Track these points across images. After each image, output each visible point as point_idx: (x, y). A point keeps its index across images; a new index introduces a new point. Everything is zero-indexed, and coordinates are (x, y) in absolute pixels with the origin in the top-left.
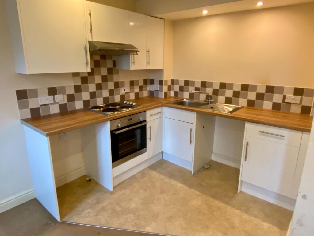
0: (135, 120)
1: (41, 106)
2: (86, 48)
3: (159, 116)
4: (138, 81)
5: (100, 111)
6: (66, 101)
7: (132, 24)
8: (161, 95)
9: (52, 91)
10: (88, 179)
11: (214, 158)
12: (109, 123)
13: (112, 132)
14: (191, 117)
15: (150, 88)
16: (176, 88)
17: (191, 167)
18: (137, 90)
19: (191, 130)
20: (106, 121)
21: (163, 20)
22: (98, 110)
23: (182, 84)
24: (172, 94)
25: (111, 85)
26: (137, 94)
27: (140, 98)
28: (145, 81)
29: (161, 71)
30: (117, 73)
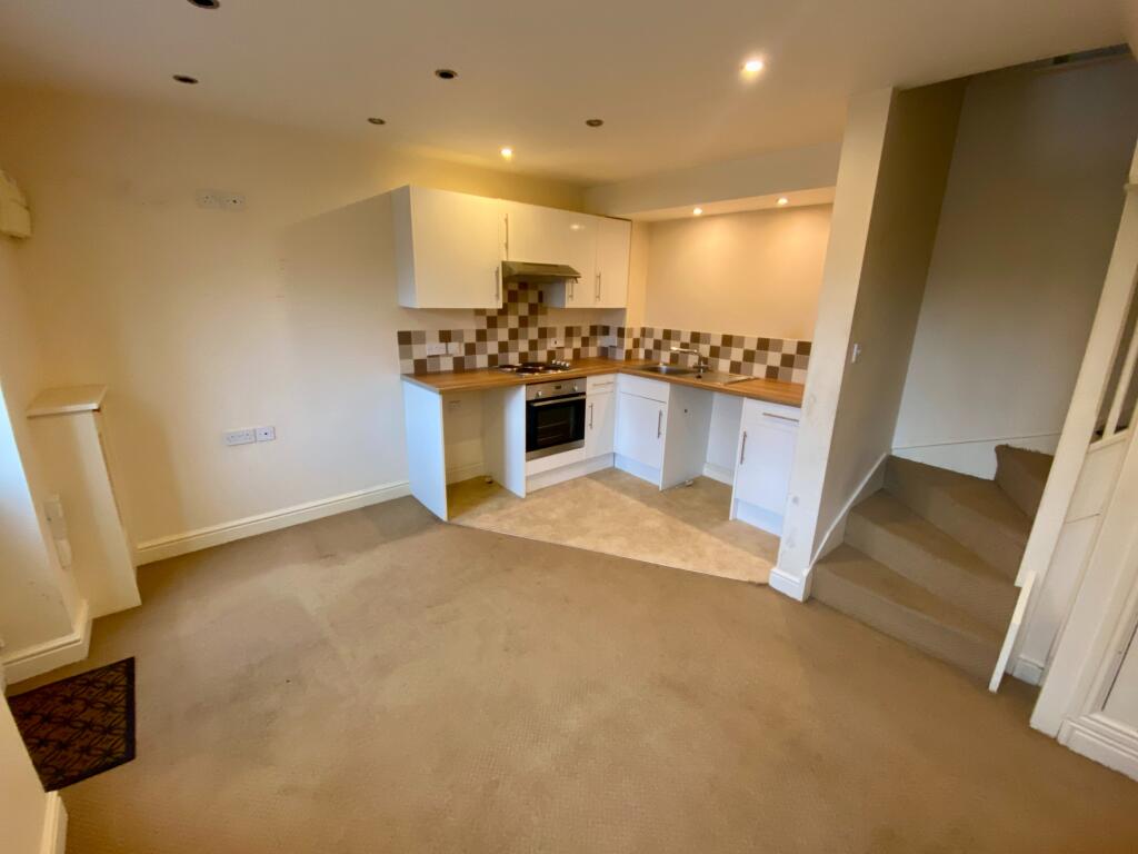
0: (566, 389)
1: (430, 357)
2: (497, 272)
3: (609, 388)
4: (579, 328)
5: (512, 372)
6: (462, 354)
7: (575, 227)
8: (621, 356)
9: (445, 337)
10: (487, 480)
11: (707, 472)
12: (524, 388)
13: (528, 403)
14: (661, 390)
15: (602, 341)
16: (649, 344)
17: (658, 480)
18: (577, 344)
19: (661, 414)
20: (519, 385)
21: (629, 223)
22: (509, 369)
23: (659, 336)
24: (642, 355)
25: (533, 333)
26: (576, 352)
27: (584, 359)
28: (594, 330)
29: (620, 312)
30: (545, 313)
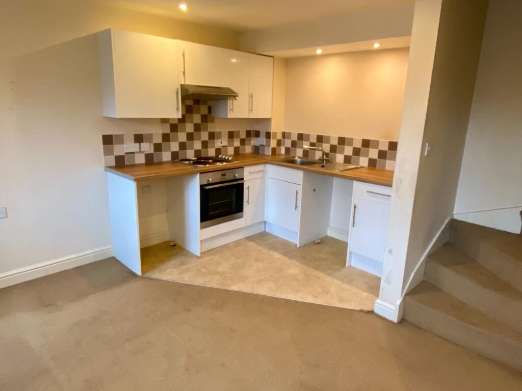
0: (229, 176)
1: (126, 153)
2: (177, 92)
3: (260, 175)
4: (238, 132)
5: (189, 164)
6: (152, 151)
7: (234, 60)
8: (268, 152)
9: (139, 139)
10: (172, 244)
11: (330, 233)
12: (198, 176)
13: (202, 187)
14: (297, 176)
15: (255, 142)
16: (288, 143)
18: (237, 143)
19: (297, 193)
20: (196, 173)
21: (272, 58)
22: (187, 162)
23: (295, 138)
24: (283, 151)
25: (205, 136)
26: (237, 150)
27: (241, 154)
28: (248, 134)
29: (268, 121)
30: (213, 120)
